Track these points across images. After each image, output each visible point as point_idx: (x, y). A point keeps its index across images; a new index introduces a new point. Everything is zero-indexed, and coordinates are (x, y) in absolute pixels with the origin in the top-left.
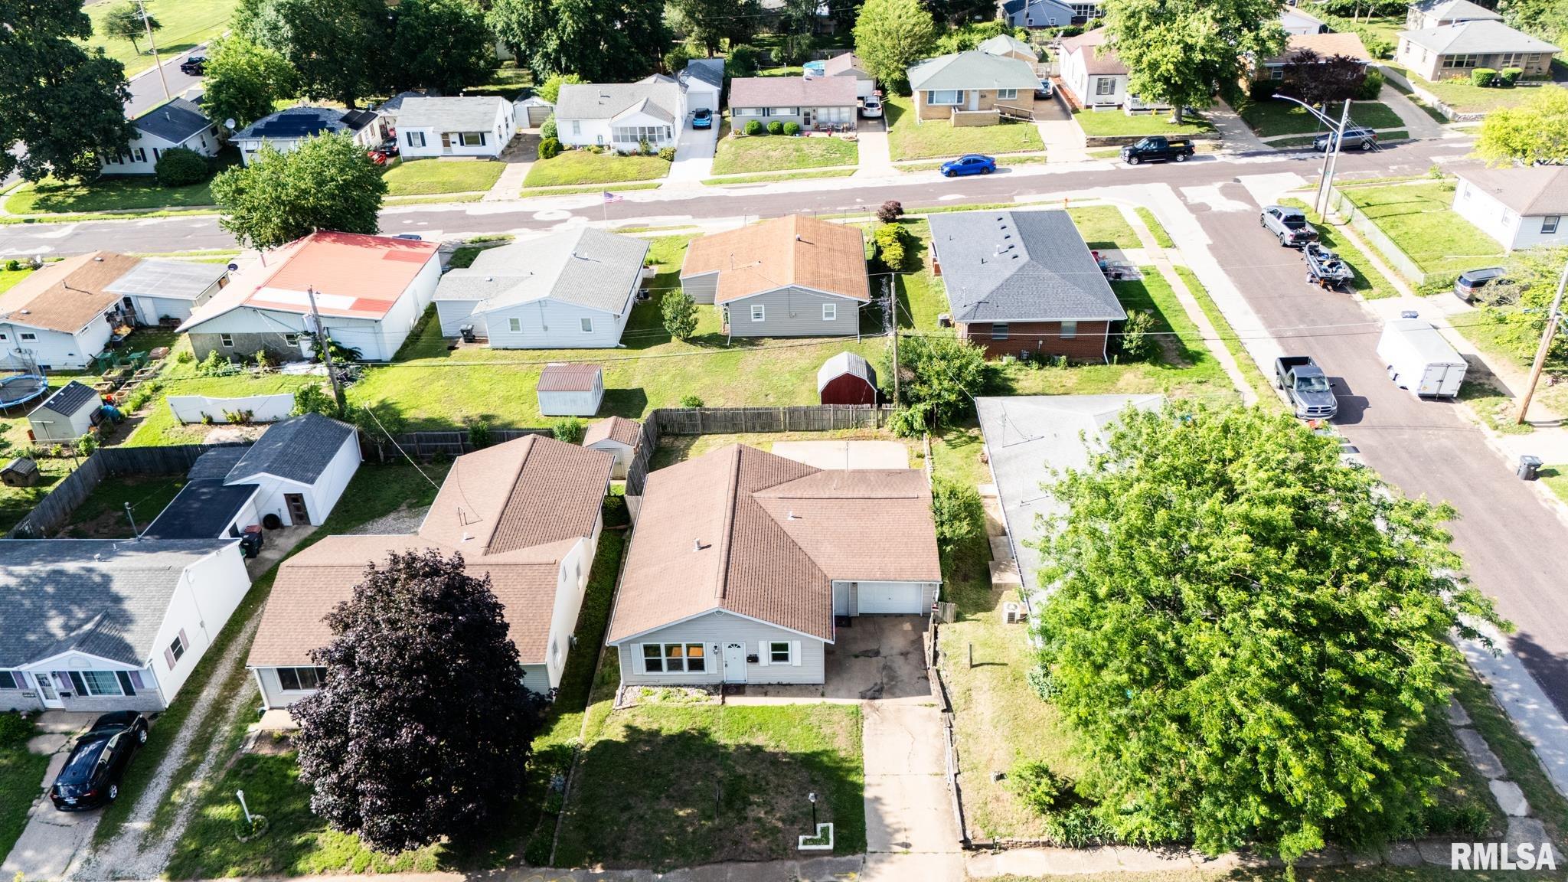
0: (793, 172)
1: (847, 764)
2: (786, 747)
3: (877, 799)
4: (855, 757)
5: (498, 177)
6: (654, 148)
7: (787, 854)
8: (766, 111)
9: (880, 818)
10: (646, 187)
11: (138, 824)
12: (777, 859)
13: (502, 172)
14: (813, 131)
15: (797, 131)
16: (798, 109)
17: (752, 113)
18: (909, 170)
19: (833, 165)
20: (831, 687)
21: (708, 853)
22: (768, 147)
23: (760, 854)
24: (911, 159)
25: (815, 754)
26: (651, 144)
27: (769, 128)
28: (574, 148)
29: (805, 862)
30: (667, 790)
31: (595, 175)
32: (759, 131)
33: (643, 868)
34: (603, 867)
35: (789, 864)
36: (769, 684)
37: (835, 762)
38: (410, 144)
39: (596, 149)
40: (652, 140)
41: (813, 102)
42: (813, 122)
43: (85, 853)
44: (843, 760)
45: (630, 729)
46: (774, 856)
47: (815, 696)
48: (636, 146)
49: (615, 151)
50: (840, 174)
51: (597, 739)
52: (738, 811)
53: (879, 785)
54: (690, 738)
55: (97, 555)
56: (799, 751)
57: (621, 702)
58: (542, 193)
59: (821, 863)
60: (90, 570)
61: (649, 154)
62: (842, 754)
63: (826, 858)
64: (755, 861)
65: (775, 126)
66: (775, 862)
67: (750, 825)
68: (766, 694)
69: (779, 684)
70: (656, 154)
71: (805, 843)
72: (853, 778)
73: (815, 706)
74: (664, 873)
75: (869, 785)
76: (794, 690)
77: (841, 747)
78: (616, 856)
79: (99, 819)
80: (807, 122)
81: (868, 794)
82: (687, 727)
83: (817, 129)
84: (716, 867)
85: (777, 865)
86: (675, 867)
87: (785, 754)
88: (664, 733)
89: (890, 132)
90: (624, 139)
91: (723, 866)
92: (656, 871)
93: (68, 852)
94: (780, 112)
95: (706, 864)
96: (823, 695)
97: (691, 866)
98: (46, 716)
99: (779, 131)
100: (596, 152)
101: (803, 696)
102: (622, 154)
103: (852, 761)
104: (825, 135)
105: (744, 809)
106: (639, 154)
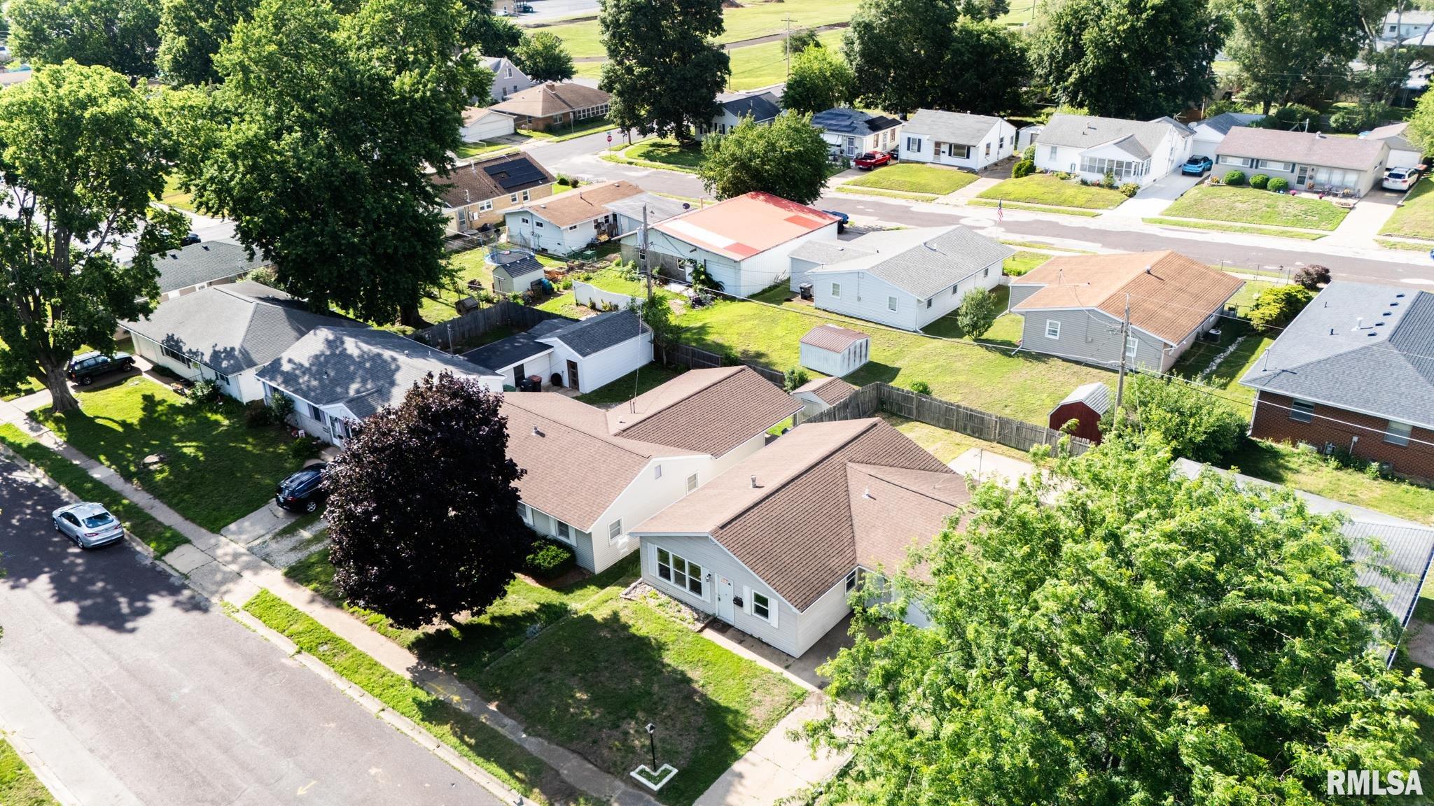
0: (1247, 225)
1: (744, 732)
2: (710, 692)
3: (740, 776)
4: (757, 731)
5: (963, 186)
6: (1117, 183)
7: (623, 775)
8: (1255, 162)
9: (727, 791)
10: (1083, 214)
11: (306, 534)
12: (612, 774)
13: (970, 182)
14: (1306, 191)
15: (1285, 188)
16: (1294, 165)
17: (1238, 163)
18: (1393, 246)
19: (1302, 227)
20: (801, 665)
21: (571, 739)
22: (1240, 198)
23: (604, 762)
24: (1405, 236)
25: (727, 710)
26: (1116, 178)
27: (1251, 181)
28: (1044, 172)
29: (630, 790)
30: (586, 673)
31: (1046, 197)
32: (1239, 181)
33: (520, 723)
34: (498, 706)
35: (618, 783)
36: (751, 636)
37: (736, 725)
38: (908, 149)
39: (1064, 175)
40: (1118, 173)
41: (1314, 160)
42: (1308, 182)
43: (268, 537)
44: (746, 728)
45: (615, 615)
46: (612, 770)
47: (780, 665)
48: (1101, 178)
49: (1078, 179)
50: (1301, 236)
51: (588, 612)
52: (619, 718)
53: (754, 765)
54: (646, 644)
55: (406, 352)
56: (717, 700)
57: (629, 593)
58: (986, 204)
59: (640, 798)
60: (394, 359)
61: (1111, 187)
62: (749, 722)
63: (648, 797)
64: (596, 766)
65: (1258, 179)
66: (610, 776)
67: (616, 733)
68: (740, 642)
69: (759, 640)
70: (1117, 188)
71: (641, 773)
72: (737, 746)
73: (770, 672)
74: (529, 735)
75: (746, 760)
76: (767, 651)
77: (755, 715)
78: (510, 704)
79: (293, 520)
80: (1301, 180)
81: (737, 766)
82: (652, 635)
83: (1311, 189)
84: (567, 752)
85: (608, 778)
86: (540, 736)
87: (703, 696)
88: (633, 630)
89: (1399, 206)
90: (1091, 169)
91: (571, 756)
92: (525, 731)
93: (262, 532)
94: (1272, 167)
95: (561, 746)
96: (787, 667)
97: (550, 740)
98: (330, 449)
99: (1263, 185)
100: (1063, 179)
101: (770, 659)
102: (1084, 183)
103: (752, 732)
104: (1316, 197)
105: (624, 718)
106: (1099, 185)
